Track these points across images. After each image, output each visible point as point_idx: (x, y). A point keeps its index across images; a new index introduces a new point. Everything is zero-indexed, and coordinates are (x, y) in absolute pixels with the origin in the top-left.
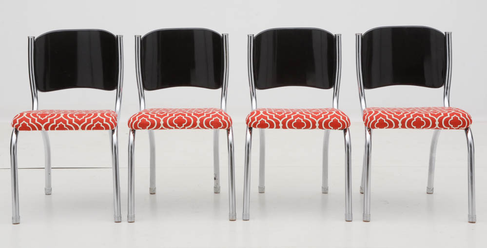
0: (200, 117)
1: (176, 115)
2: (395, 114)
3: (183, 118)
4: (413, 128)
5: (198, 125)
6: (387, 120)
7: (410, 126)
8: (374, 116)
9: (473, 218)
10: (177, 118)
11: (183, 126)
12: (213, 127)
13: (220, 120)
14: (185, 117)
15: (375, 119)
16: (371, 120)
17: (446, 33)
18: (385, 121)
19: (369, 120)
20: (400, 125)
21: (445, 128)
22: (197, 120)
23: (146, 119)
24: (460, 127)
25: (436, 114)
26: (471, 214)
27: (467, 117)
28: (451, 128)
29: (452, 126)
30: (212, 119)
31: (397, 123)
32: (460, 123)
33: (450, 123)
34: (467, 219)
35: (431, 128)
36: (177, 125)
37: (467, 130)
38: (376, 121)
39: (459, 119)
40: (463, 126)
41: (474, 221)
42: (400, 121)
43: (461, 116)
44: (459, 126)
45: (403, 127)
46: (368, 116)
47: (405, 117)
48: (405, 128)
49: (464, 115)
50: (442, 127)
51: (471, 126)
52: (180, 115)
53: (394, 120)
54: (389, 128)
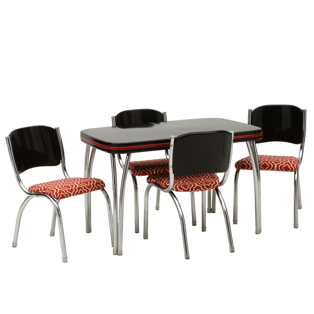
0: (277, 164)
1: (263, 162)
3: (267, 164)
5: (275, 169)
10: (263, 164)
11: (266, 169)
12: (284, 170)
13: (289, 166)
14: (268, 164)
22: (275, 165)
23: (245, 164)
30: (284, 165)
35: (272, 170)
36: (263, 168)
52: (265, 162)
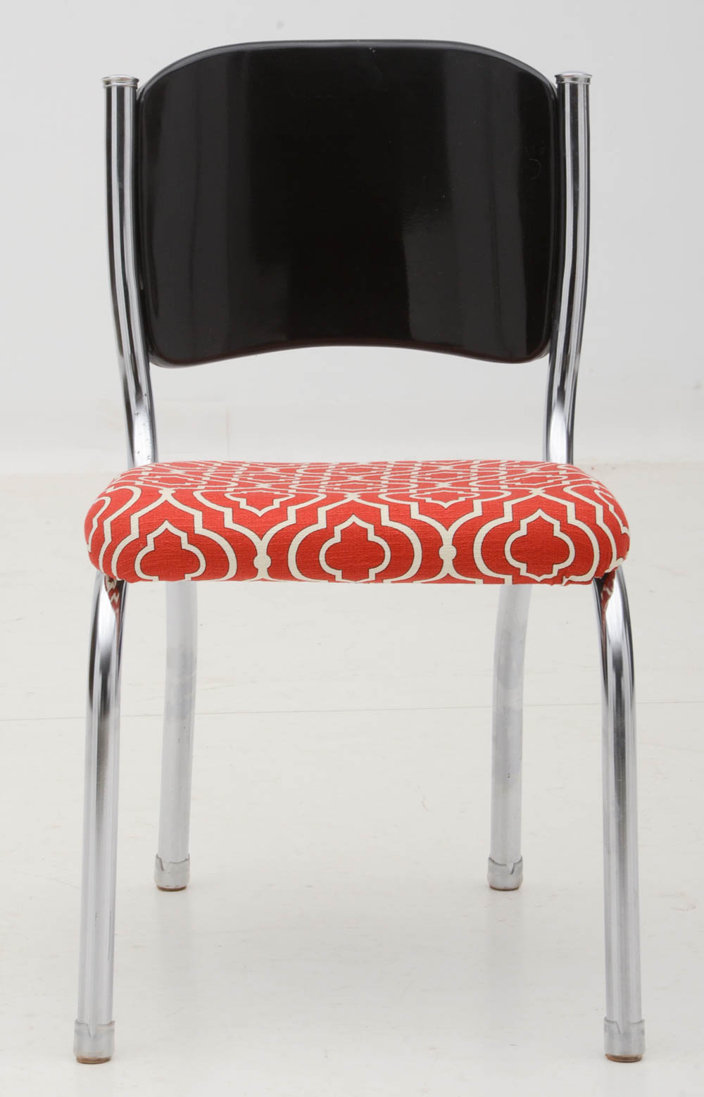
2: (243, 504)
4: (331, 578)
6: (195, 539)
7: (310, 568)
8: (135, 520)
9: (626, 1035)
15: (135, 534)
16: (117, 538)
17: (559, 78)
18: (185, 545)
19: (108, 539)
20: (262, 561)
21: (488, 580)
24: (563, 573)
25: (446, 505)
26: (617, 1017)
27: (600, 521)
28: (518, 579)
29: (523, 567)
31: (246, 552)
32: (562, 552)
33: (514, 554)
34: (598, 1040)
35: (418, 576)
37: (604, 583)
38: (141, 542)
39: (557, 532)
40: (581, 565)
41: (634, 1053)
42: (261, 545)
43: (572, 519)
44: (556, 568)
45: (279, 570)
46: (105, 516)
47: (292, 519)
48: (287, 575)
49: (586, 513)
50: (474, 572)
51: (628, 567)
53: (232, 537)
54: (205, 576)
